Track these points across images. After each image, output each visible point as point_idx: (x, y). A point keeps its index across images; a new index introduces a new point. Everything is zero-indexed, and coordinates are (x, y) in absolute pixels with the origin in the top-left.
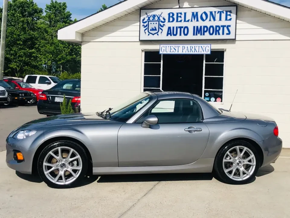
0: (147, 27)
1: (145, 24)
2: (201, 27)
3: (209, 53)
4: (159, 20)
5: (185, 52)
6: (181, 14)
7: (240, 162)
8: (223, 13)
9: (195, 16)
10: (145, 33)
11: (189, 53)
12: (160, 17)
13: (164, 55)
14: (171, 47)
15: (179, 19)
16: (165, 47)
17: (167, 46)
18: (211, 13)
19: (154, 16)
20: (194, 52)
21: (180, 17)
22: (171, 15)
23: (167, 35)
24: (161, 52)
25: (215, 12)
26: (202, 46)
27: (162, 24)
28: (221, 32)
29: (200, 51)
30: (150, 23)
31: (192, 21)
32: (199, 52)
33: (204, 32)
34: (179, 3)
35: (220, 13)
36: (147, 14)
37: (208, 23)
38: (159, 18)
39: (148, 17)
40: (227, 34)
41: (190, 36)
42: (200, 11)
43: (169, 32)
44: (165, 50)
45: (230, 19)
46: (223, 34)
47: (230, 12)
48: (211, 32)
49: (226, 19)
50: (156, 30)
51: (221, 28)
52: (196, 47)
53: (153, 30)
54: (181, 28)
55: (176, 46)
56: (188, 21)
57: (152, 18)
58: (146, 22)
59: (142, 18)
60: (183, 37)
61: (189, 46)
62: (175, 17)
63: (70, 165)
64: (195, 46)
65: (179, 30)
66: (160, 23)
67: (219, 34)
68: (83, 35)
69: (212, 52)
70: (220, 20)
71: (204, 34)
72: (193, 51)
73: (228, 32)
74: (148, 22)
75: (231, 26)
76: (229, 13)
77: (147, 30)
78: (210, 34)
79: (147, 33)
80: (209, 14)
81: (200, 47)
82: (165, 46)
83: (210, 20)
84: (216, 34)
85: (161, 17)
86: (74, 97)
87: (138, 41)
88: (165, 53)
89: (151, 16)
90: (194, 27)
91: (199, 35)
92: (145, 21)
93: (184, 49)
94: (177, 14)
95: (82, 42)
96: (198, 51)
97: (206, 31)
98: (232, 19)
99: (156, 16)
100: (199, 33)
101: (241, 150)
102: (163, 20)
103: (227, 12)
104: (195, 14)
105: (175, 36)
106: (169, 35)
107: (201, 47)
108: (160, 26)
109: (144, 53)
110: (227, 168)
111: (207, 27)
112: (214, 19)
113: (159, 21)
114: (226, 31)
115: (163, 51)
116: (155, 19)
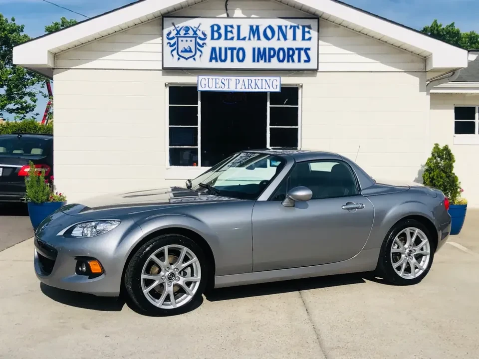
0: (176, 45)
1: (172, 42)
2: (265, 49)
3: (278, 90)
4: (195, 35)
5: (240, 88)
6: (232, 27)
7: (411, 251)
8: (298, 28)
9: (254, 31)
10: (173, 56)
11: (247, 90)
12: (197, 30)
13: (203, 93)
14: (217, 80)
15: (230, 35)
16: (207, 80)
17: (210, 77)
18: (280, 28)
19: (187, 29)
20: (255, 88)
21: (231, 32)
22: (216, 28)
23: (211, 61)
24: (200, 89)
25: (286, 27)
26: (267, 79)
27: (201, 42)
28: (296, 57)
29: (264, 87)
30: (180, 39)
31: (249, 39)
32: (262, 88)
33: (270, 57)
34: (227, 10)
35: (294, 28)
36: (174, 25)
37: (275, 44)
38: (195, 33)
39: (177, 30)
40: (305, 61)
41: (248, 64)
42: (263, 24)
43: (214, 56)
44: (207, 85)
45: (310, 39)
46: (299, 61)
47: (309, 27)
48: (281, 57)
49: (303, 39)
50: (190, 51)
51: (297, 52)
52: (257, 81)
53: (185, 51)
54: (232, 49)
55: (225, 78)
56: (244, 39)
57: (184, 32)
58: (173, 38)
59: (166, 31)
60: (236, 65)
61: (246, 79)
62: (222, 31)
63: (181, 274)
64: (255, 80)
65: (229, 52)
66: (198, 40)
67: (293, 61)
68: (56, 55)
69: (282, 89)
70: (294, 39)
71: (270, 61)
72: (253, 87)
73: (306, 59)
74: (178, 37)
75: (311, 49)
76: (307, 29)
77: (176, 51)
78: (280, 61)
79: (176, 56)
80: (276, 29)
81: (264, 81)
82: (206, 77)
83: (279, 39)
84: (288, 61)
85: (198, 31)
86: (22, 166)
87: (161, 69)
88: (207, 89)
89: (181, 29)
90: (254, 49)
91: (262, 61)
92: (171, 36)
93: (237, 83)
94: (226, 27)
95: (53, 69)
96: (260, 87)
97: (273, 56)
98: (312, 39)
99: (190, 28)
100: (262, 59)
102: (202, 36)
103: (304, 27)
104: (254, 28)
105: (223, 63)
106: (214, 61)
107: (266, 80)
108: (198, 46)
109: (167, 90)
110: (395, 261)
111: (273, 49)
112: (285, 39)
113: (196, 37)
114: (304, 57)
115: (203, 86)
116: (188, 34)
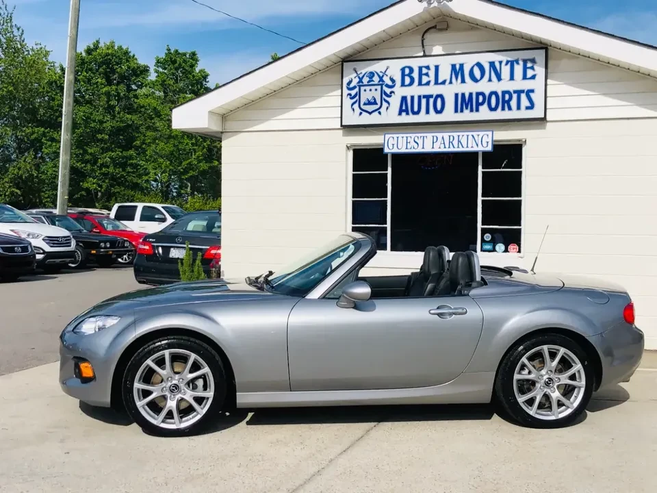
0: (357, 97)
1: (353, 93)
2: (471, 94)
3: (489, 148)
4: (381, 83)
5: (439, 148)
6: (428, 68)
7: (550, 379)
8: (518, 63)
9: (457, 71)
10: (353, 110)
11: (447, 150)
12: (383, 76)
13: (395, 156)
14: (409, 138)
15: (425, 79)
16: (396, 139)
17: (400, 136)
18: (492, 64)
19: (372, 75)
20: (458, 147)
21: (427, 74)
22: (407, 71)
23: (400, 114)
24: (386, 150)
25: (501, 62)
26: (475, 134)
27: (388, 91)
28: (514, 103)
29: (470, 145)
30: (362, 88)
31: (451, 82)
32: (467, 147)
33: (478, 104)
34: (423, 46)
35: (512, 64)
37: (485, 87)
38: (381, 79)
39: (359, 77)
40: (527, 108)
41: (449, 115)
42: (469, 61)
43: (404, 108)
44: (395, 146)
45: (533, 77)
46: (519, 108)
47: (533, 61)
48: (493, 105)
49: (525, 77)
50: (375, 103)
51: (515, 96)
52: (460, 137)
53: (369, 103)
54: (428, 97)
55: (419, 135)
56: (444, 83)
57: (368, 79)
58: (354, 88)
59: (346, 80)
60: (433, 117)
61: (446, 135)
62: (416, 75)
63: (189, 386)
64: (459, 136)
65: (424, 101)
66: (385, 88)
67: (510, 108)
68: (224, 116)
69: (495, 146)
70: (512, 78)
71: (477, 110)
72: (456, 145)
73: (528, 104)
74: (360, 86)
75: (536, 91)
76: (529, 65)
77: (357, 105)
78: (491, 109)
79: (358, 110)
80: (487, 67)
81: (470, 137)
82: (395, 136)
83: (490, 80)
84: (503, 109)
85: (385, 76)
86: (208, 247)
87: (339, 127)
88: (395, 150)
90: (456, 95)
91: (467, 112)
92: (352, 85)
93: (435, 141)
94: (420, 68)
95: (222, 133)
96: (465, 145)
97: (482, 104)
98: (537, 77)
99: (376, 74)
100: (467, 108)
101: (553, 355)
102: (390, 83)
103: (525, 61)
104: (458, 67)
105: (415, 116)
106: (404, 114)
107: (473, 136)
108: (384, 96)
109: (351, 153)
110: (522, 392)
111: (482, 94)
112: (499, 79)
113: (382, 85)
114: (525, 102)
115: (391, 147)
116: (373, 81)
